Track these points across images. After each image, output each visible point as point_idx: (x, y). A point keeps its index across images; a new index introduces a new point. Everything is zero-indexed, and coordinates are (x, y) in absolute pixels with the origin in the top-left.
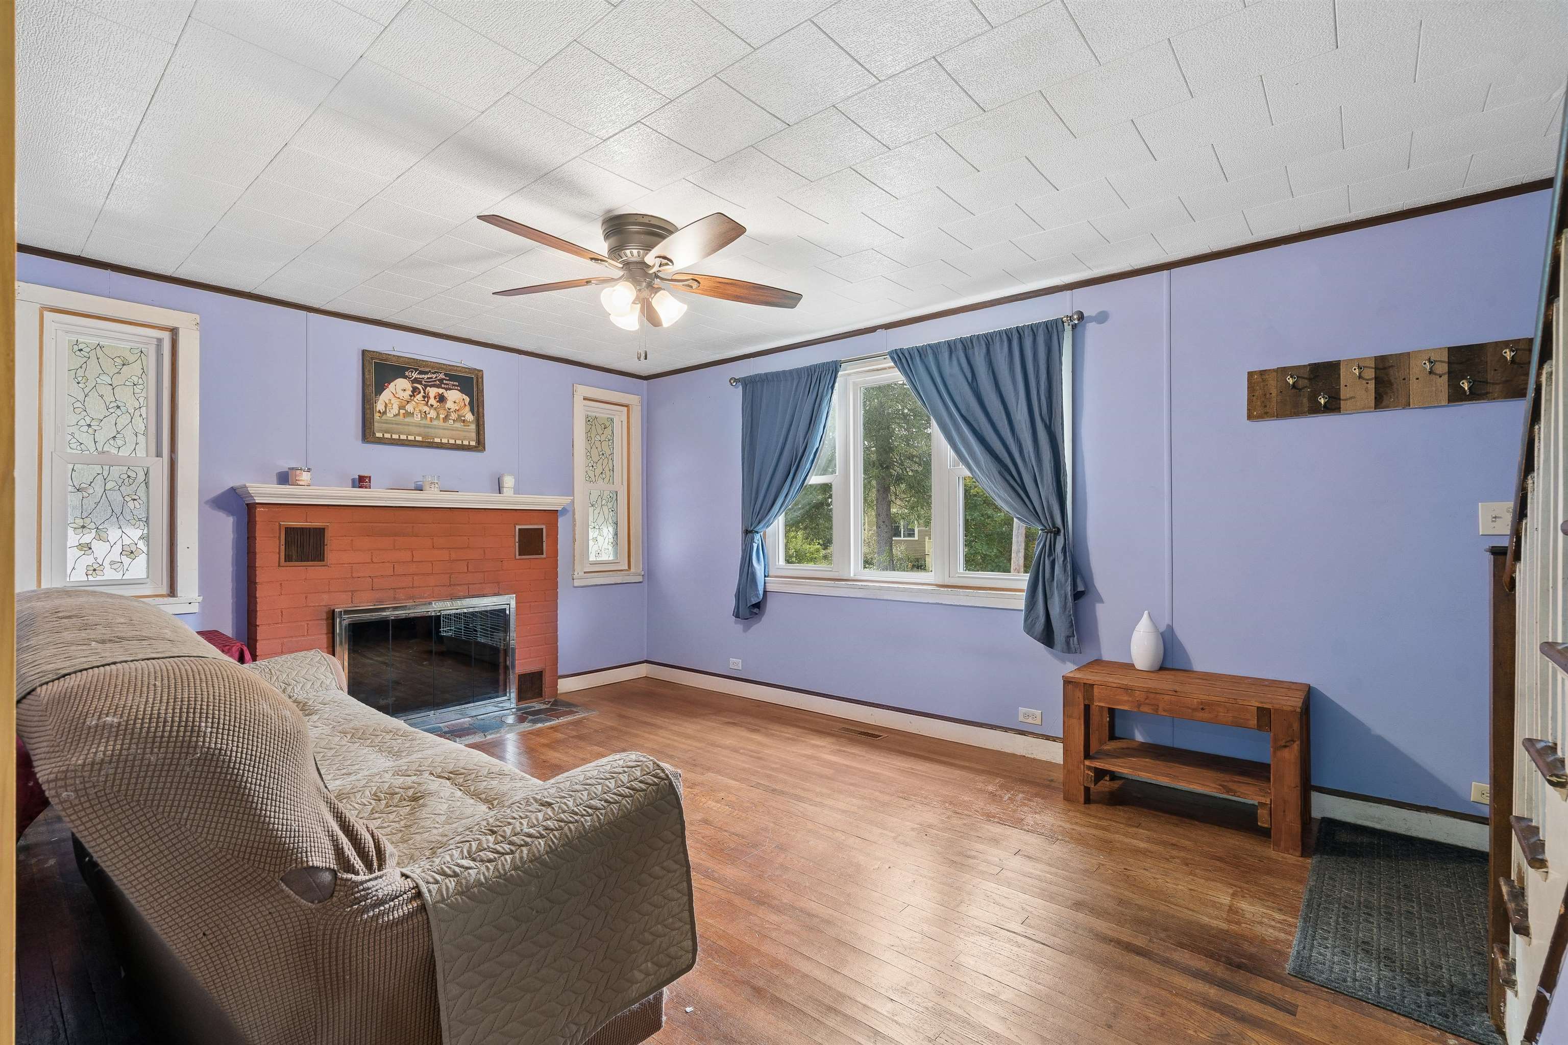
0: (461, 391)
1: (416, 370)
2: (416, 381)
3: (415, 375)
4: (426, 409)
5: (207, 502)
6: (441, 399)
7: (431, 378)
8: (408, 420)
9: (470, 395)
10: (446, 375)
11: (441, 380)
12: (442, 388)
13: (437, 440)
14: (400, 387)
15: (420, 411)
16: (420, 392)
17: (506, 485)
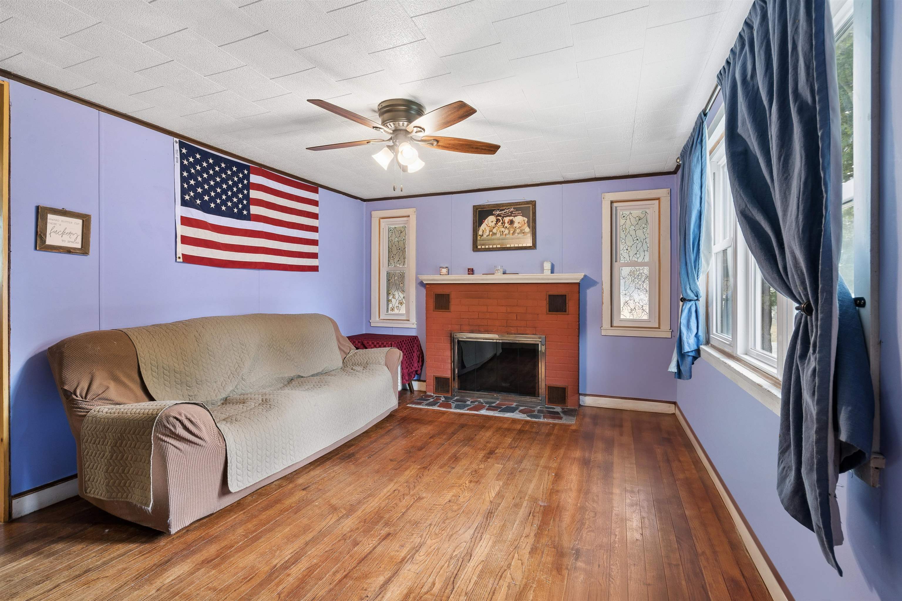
0: (523, 216)
1: (498, 210)
2: (499, 215)
3: (498, 212)
4: (503, 229)
5: (418, 284)
6: (512, 222)
7: (506, 212)
8: (494, 237)
9: (528, 217)
10: (514, 208)
11: (512, 212)
12: (512, 216)
13: (508, 246)
14: (491, 220)
15: (500, 231)
16: (500, 221)
17: (545, 268)
